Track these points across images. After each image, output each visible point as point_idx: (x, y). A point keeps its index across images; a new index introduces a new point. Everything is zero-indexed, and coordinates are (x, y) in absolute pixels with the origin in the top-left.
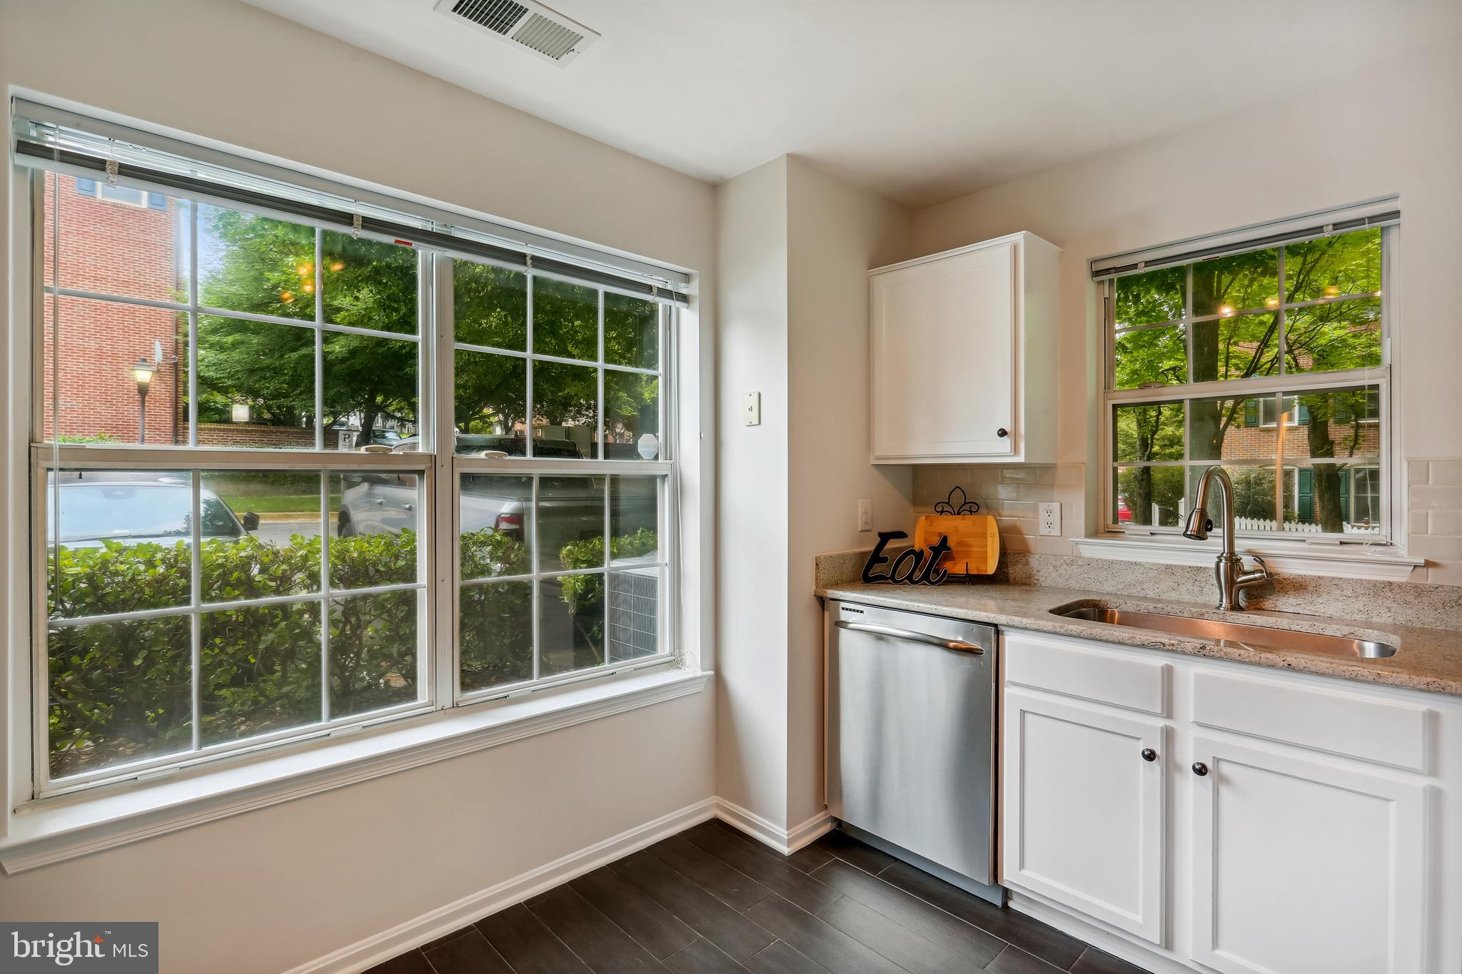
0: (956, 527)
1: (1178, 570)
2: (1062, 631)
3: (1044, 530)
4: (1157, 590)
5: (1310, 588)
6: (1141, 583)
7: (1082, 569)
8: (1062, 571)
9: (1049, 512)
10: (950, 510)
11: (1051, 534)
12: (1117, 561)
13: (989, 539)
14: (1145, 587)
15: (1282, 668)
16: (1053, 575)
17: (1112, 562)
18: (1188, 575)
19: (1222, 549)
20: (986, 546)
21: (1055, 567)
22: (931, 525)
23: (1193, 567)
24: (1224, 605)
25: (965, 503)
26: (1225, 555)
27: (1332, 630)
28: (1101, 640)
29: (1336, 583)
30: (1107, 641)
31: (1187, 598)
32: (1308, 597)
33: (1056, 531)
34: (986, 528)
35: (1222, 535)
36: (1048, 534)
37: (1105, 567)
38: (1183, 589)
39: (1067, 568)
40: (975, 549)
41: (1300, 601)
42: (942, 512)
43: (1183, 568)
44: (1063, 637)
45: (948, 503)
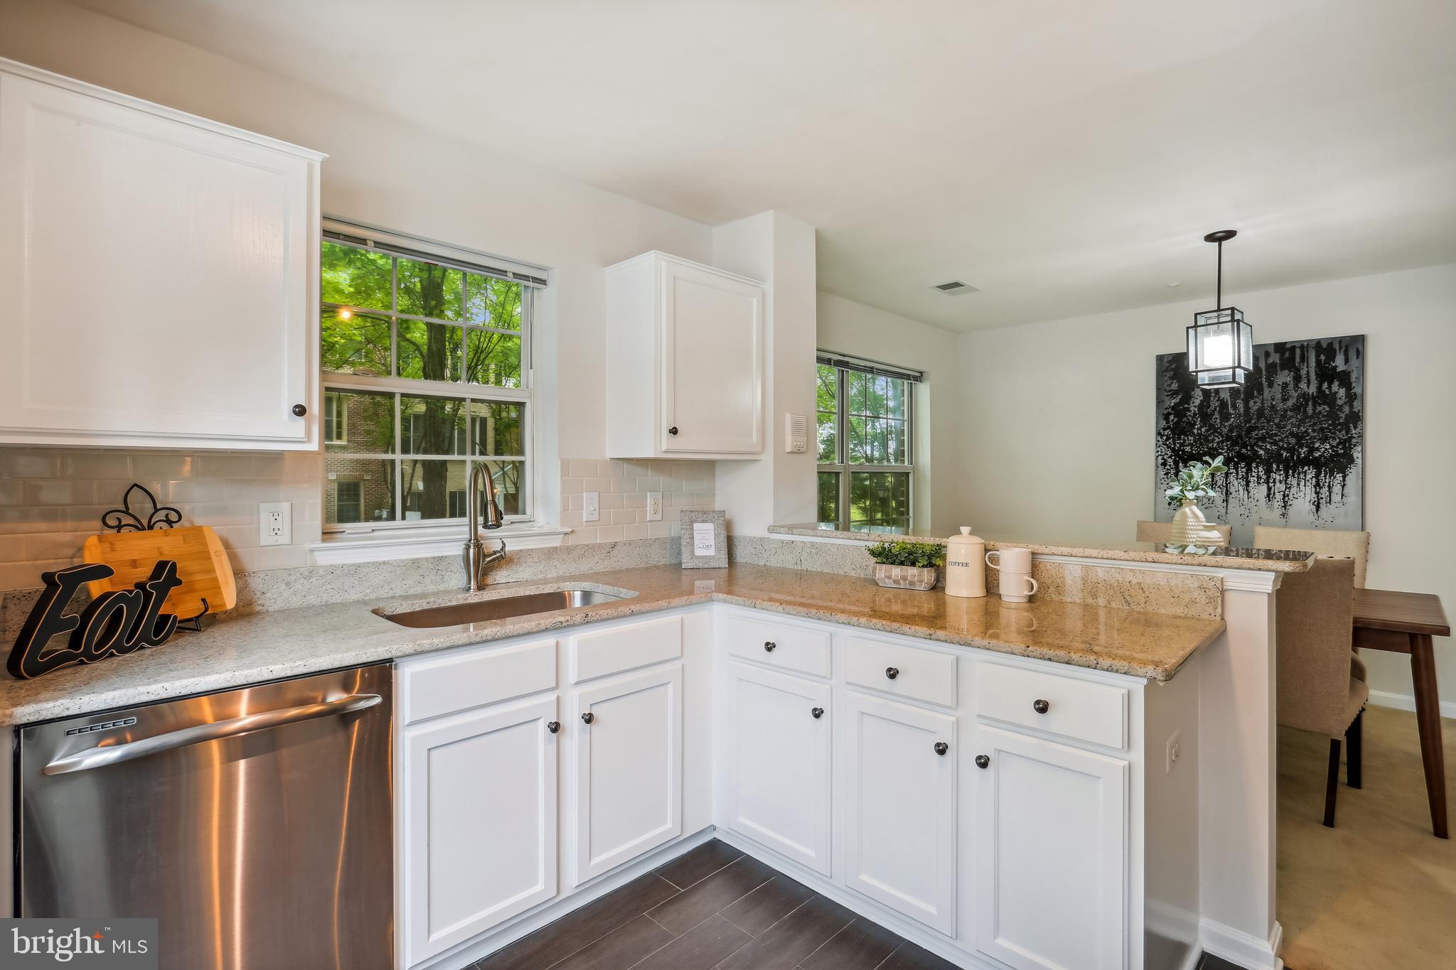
0: (158, 548)
1: (424, 563)
2: (478, 639)
3: (266, 538)
4: (405, 587)
5: (516, 560)
6: (389, 583)
7: (325, 580)
8: (298, 586)
9: (276, 514)
10: (132, 521)
11: (278, 543)
12: (364, 563)
13: (214, 559)
14: (393, 586)
15: (629, 615)
16: (285, 594)
17: (358, 566)
18: (430, 566)
19: (468, 536)
20: (212, 570)
21: (288, 584)
22: (113, 550)
23: (436, 558)
24: (472, 588)
25: (156, 510)
26: (472, 542)
27: (548, 589)
28: (513, 636)
29: (529, 552)
30: (519, 635)
31: (431, 588)
32: (514, 568)
33: (284, 538)
34: (206, 545)
35: (468, 523)
36: (275, 543)
37: (352, 572)
38: (427, 580)
39: (305, 582)
40: (198, 577)
41: (510, 572)
42: (119, 527)
43: (427, 559)
44: (478, 646)
45: (127, 512)
